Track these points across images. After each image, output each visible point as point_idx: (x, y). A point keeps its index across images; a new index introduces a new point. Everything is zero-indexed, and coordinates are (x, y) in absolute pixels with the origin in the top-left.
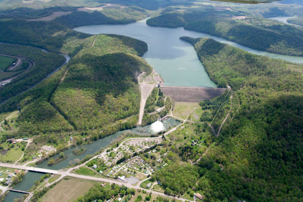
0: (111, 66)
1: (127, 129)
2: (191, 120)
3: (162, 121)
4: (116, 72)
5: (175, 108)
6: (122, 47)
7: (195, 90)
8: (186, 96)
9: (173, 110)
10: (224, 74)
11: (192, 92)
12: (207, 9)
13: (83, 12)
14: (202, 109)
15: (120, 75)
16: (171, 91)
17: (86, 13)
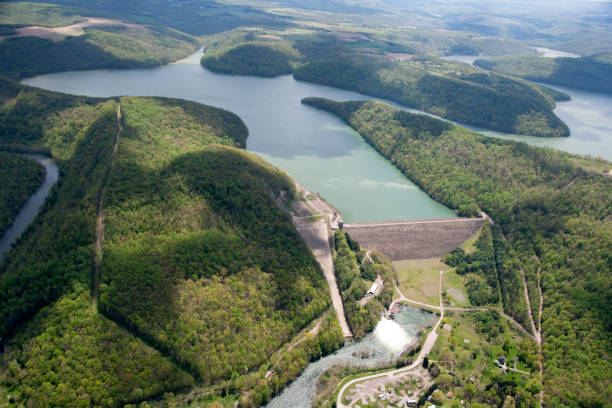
0: (218, 185)
1: (325, 353)
2: (453, 304)
3: (392, 317)
4: (238, 201)
5: (402, 278)
6: (197, 129)
7: (422, 229)
8: (407, 246)
9: (398, 284)
10: (461, 186)
11: (416, 233)
12: (323, 37)
13: (38, 40)
14: (458, 272)
15: (249, 207)
16: (373, 236)
17: (46, 40)
